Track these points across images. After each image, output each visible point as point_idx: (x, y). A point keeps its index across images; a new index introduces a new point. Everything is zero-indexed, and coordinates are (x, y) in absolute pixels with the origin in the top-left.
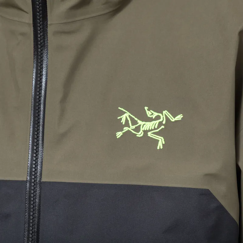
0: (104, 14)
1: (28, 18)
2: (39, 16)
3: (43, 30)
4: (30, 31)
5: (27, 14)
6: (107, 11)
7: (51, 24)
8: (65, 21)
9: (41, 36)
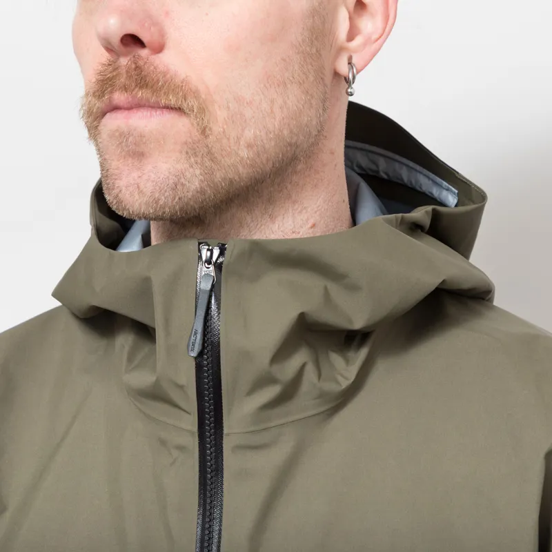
0: (314, 415)
1: (190, 422)
2: (209, 420)
3: (216, 444)
4: (193, 443)
5: (188, 416)
6: (323, 409)
7: (228, 435)
8: (252, 429)
9: (211, 453)
